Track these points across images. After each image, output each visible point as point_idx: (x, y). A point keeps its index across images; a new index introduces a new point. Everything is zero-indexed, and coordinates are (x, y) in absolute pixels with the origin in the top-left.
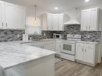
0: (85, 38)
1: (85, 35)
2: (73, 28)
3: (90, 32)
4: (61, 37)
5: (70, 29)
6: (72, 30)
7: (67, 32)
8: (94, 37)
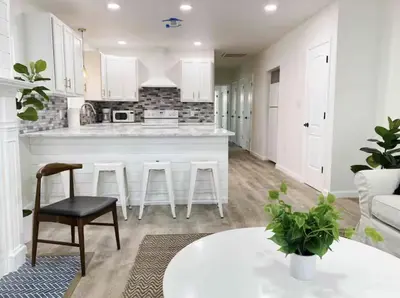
0: (185, 116)
1: (185, 110)
2: (157, 95)
3: (196, 104)
4: (131, 117)
5: (148, 97)
6: (153, 99)
7: (143, 104)
8: (202, 113)
